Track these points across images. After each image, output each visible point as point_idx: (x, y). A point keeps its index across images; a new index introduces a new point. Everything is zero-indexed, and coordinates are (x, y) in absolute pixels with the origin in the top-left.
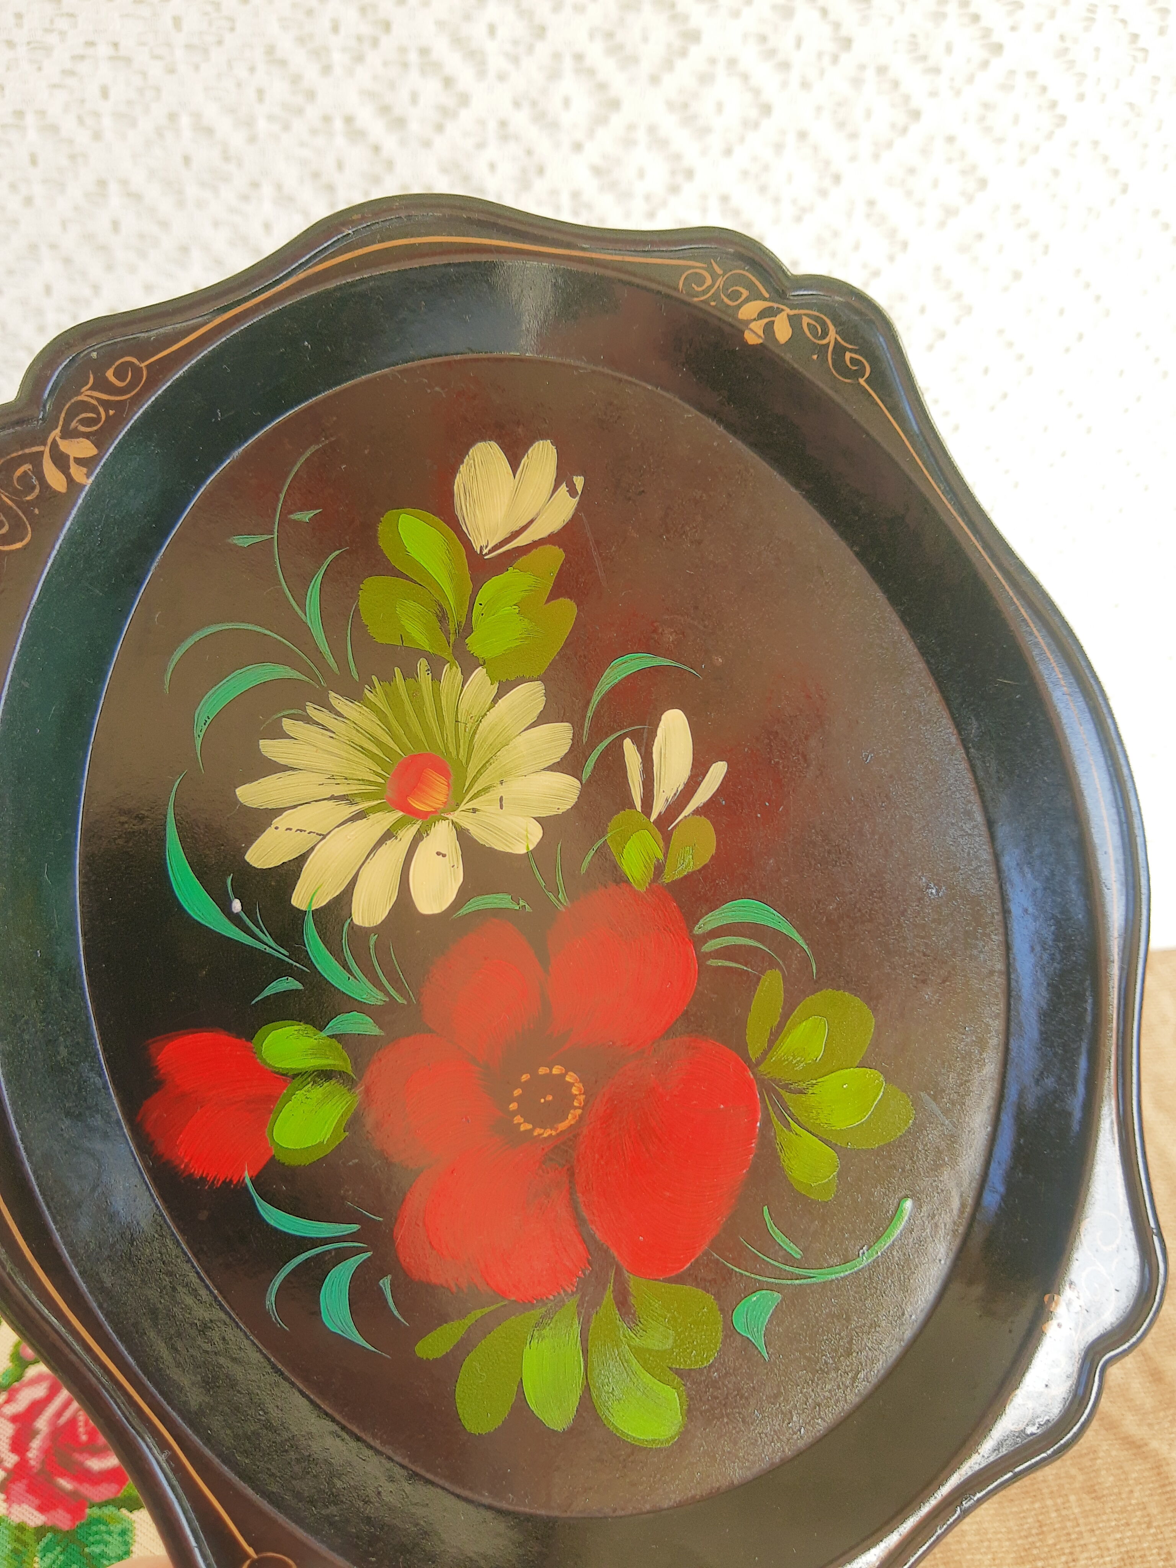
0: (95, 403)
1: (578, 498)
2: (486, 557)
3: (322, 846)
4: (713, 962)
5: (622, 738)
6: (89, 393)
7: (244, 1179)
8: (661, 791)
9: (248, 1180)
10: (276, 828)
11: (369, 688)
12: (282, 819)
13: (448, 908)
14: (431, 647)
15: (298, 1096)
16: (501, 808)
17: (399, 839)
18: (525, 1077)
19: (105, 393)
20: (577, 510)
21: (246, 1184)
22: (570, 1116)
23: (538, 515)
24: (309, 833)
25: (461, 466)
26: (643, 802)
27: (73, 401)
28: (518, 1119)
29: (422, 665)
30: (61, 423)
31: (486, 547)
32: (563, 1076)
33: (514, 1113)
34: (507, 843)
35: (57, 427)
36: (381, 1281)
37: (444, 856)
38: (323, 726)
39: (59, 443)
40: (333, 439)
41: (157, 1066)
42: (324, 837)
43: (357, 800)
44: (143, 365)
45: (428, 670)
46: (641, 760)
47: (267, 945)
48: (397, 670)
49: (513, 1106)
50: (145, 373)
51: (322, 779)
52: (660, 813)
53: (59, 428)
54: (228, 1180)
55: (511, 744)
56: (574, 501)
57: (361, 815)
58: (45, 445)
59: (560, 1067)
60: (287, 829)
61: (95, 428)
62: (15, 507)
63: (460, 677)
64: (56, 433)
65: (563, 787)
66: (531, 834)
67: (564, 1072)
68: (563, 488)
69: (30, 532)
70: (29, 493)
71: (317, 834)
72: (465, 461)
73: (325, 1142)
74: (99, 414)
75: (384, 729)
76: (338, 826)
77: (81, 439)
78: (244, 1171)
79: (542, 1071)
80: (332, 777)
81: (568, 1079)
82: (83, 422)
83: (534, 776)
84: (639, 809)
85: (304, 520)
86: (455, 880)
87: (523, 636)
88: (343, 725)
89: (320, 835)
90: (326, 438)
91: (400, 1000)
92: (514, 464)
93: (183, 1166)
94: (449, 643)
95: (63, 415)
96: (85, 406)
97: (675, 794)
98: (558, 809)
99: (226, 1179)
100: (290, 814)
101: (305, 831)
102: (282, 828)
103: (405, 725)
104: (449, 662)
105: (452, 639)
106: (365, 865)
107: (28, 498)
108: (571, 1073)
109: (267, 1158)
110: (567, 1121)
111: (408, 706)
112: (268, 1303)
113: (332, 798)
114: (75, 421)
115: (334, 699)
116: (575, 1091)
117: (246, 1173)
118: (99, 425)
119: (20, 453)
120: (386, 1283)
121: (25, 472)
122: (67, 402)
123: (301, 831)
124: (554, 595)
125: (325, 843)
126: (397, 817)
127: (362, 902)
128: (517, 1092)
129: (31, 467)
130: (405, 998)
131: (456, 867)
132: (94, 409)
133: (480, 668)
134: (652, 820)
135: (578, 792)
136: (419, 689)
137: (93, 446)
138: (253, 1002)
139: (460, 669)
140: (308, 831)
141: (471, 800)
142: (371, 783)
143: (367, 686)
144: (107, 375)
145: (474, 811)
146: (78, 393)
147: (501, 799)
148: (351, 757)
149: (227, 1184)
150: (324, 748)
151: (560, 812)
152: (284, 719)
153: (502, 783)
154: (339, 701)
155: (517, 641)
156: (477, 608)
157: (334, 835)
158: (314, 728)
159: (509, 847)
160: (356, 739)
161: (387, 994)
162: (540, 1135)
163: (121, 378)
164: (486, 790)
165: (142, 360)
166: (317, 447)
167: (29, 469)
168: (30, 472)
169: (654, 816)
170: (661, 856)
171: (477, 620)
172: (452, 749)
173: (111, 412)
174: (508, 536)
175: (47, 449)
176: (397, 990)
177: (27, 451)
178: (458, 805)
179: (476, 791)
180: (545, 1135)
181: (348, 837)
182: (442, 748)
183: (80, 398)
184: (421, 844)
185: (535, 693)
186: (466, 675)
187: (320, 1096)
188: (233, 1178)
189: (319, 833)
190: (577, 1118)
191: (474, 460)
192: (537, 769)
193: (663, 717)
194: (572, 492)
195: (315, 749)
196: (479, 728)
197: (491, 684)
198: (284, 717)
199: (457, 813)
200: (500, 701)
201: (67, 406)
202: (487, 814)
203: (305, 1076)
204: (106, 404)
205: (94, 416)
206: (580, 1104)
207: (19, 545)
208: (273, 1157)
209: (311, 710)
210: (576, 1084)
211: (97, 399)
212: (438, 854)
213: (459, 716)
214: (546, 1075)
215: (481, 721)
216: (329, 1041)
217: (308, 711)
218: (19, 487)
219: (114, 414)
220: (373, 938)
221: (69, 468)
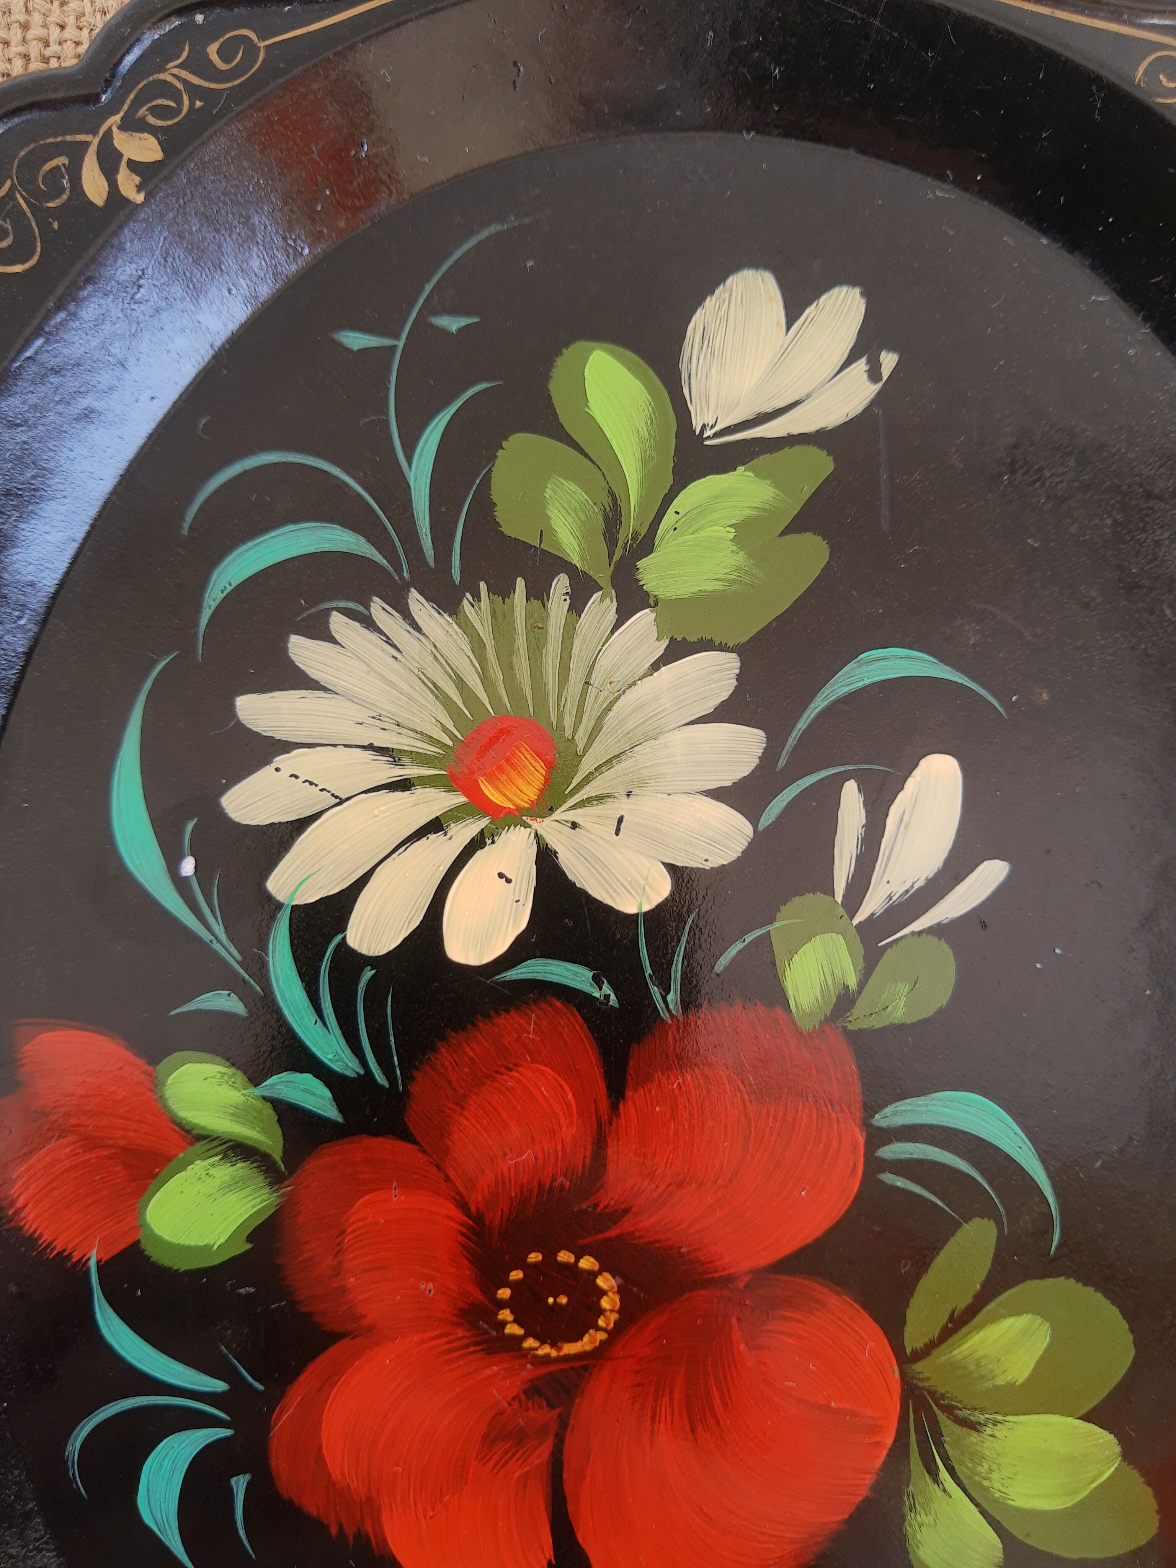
0: (180, 86)
1: (879, 385)
2: (707, 443)
3: (335, 814)
4: (889, 1178)
5: (845, 777)
6: (176, 71)
7: (89, 1259)
8: (885, 879)
9: (93, 1264)
10: (277, 770)
11: (471, 600)
12: (289, 759)
13: (490, 963)
14: (583, 558)
15: (197, 1167)
16: (617, 832)
17: (448, 836)
18: (534, 1257)
19: (199, 76)
20: (874, 403)
21: (88, 1269)
22: (586, 1338)
23: (808, 396)
24: (322, 790)
25: (708, 299)
26: (849, 887)
27: (151, 79)
28: (505, 1315)
29: (561, 584)
30: (126, 107)
31: (712, 427)
32: (594, 1275)
33: (502, 1304)
34: (611, 891)
35: (118, 112)
36: (235, 1478)
37: (509, 881)
38: (387, 637)
39: (115, 136)
40: (526, 221)
41: (21, 1059)
42: (341, 802)
43: (405, 760)
44: (262, 44)
45: (567, 593)
46: (864, 821)
47: (213, 934)
48: (520, 583)
49: (504, 1293)
50: (262, 56)
51: (364, 715)
52: (873, 914)
53: (122, 114)
54: (66, 1254)
55: (661, 740)
56: (873, 389)
57: (403, 785)
58: (95, 133)
59: (592, 1260)
60: (291, 776)
61: (170, 123)
62: (29, 215)
63: (612, 616)
64: (115, 120)
65: (724, 829)
66: (651, 887)
67: (597, 1268)
68: (861, 366)
69: (38, 253)
70: (52, 198)
71: (333, 795)
72: (717, 292)
73: (215, 1247)
74: (180, 102)
75: (474, 666)
76: (366, 792)
77: (146, 135)
78: (92, 1249)
79: (565, 1257)
80: (378, 718)
81: (600, 1281)
82: (154, 112)
83: (683, 799)
84: (839, 898)
85: (449, 329)
86: (514, 923)
87: (730, 577)
88: (417, 644)
89: (337, 797)
90: (517, 217)
91: (380, 1078)
92: (793, 313)
93: (10, 1212)
94: (610, 559)
95: (132, 96)
96: (166, 90)
97: (907, 892)
98: (706, 860)
99: (64, 1250)
100: (303, 755)
101: (316, 785)
102: (285, 772)
103: (508, 668)
104: (601, 589)
105: (618, 553)
106: (388, 860)
107: (50, 205)
108: (607, 1275)
109: (129, 1241)
110: (580, 1344)
111: (521, 641)
112: (69, 1448)
113: (370, 747)
114: (145, 108)
115: (416, 602)
116: (605, 1303)
117: (95, 1251)
118: (176, 120)
119: (59, 139)
120: (240, 1484)
121: (57, 167)
122: (143, 79)
123: (311, 783)
124: (797, 525)
125: (341, 811)
126: (456, 801)
127: (367, 914)
128: (516, 1275)
129: (66, 162)
130: (388, 1079)
131: (521, 903)
132: (176, 96)
133: (647, 610)
134: (855, 922)
135: (746, 844)
136: (545, 619)
137: (159, 148)
138: (173, 1013)
139: (615, 604)
140: (320, 787)
141: (574, 807)
142: (432, 740)
143: (468, 595)
144: (208, 50)
145: (574, 826)
146: (163, 70)
147: (620, 820)
148: (416, 696)
149: (63, 1257)
150: (380, 671)
151: (708, 866)
152: (335, 613)
153: (628, 795)
154: (421, 607)
155: (718, 583)
156: (669, 519)
157: (356, 803)
158: (373, 637)
159: (612, 897)
160: (430, 669)
161: (364, 1063)
162: (532, 1349)
163: (225, 59)
164: (600, 799)
165: (262, 38)
166: (499, 228)
167: (64, 165)
168: (63, 169)
169: (860, 917)
170: (852, 982)
171: (662, 538)
172: (568, 723)
173: (198, 104)
174: (751, 417)
175: (96, 141)
176: (380, 1063)
177: (69, 138)
178: (551, 810)
179: (585, 797)
180: (540, 1352)
181: (376, 812)
182: (554, 718)
183: (162, 76)
184: (479, 853)
185: (721, 671)
186: (623, 615)
187: (227, 1178)
188: (75, 1254)
189: (336, 794)
190: (597, 1344)
191: (731, 295)
192: (689, 788)
193: (923, 763)
194: (874, 374)
195: (365, 668)
196: (620, 701)
197: (657, 639)
198: (339, 610)
199: (547, 821)
200: (663, 669)
201: (141, 86)
202: (593, 837)
203: (216, 1143)
204: (194, 91)
205: (173, 104)
206: (608, 1324)
207: (18, 268)
208: (137, 1243)
209: (378, 608)
210: (610, 1294)
211: (185, 82)
212: (501, 875)
213: (593, 676)
214: (565, 1266)
215: (624, 692)
216: (260, 1104)
217: (372, 610)
218: (42, 187)
219: (202, 107)
220: (368, 973)
221: (117, 171)
